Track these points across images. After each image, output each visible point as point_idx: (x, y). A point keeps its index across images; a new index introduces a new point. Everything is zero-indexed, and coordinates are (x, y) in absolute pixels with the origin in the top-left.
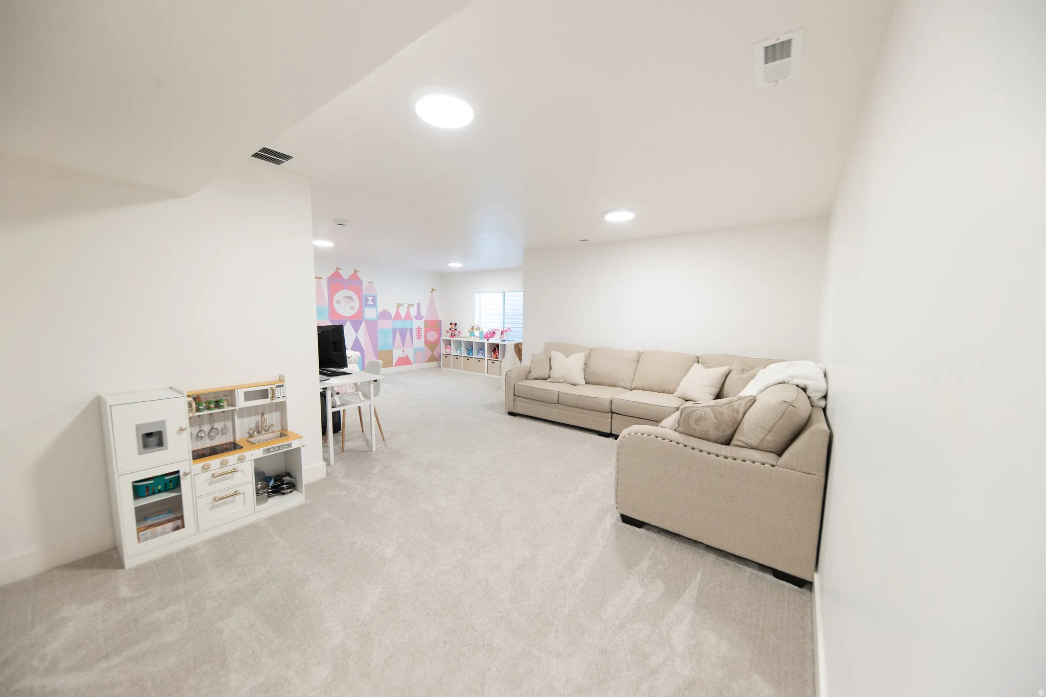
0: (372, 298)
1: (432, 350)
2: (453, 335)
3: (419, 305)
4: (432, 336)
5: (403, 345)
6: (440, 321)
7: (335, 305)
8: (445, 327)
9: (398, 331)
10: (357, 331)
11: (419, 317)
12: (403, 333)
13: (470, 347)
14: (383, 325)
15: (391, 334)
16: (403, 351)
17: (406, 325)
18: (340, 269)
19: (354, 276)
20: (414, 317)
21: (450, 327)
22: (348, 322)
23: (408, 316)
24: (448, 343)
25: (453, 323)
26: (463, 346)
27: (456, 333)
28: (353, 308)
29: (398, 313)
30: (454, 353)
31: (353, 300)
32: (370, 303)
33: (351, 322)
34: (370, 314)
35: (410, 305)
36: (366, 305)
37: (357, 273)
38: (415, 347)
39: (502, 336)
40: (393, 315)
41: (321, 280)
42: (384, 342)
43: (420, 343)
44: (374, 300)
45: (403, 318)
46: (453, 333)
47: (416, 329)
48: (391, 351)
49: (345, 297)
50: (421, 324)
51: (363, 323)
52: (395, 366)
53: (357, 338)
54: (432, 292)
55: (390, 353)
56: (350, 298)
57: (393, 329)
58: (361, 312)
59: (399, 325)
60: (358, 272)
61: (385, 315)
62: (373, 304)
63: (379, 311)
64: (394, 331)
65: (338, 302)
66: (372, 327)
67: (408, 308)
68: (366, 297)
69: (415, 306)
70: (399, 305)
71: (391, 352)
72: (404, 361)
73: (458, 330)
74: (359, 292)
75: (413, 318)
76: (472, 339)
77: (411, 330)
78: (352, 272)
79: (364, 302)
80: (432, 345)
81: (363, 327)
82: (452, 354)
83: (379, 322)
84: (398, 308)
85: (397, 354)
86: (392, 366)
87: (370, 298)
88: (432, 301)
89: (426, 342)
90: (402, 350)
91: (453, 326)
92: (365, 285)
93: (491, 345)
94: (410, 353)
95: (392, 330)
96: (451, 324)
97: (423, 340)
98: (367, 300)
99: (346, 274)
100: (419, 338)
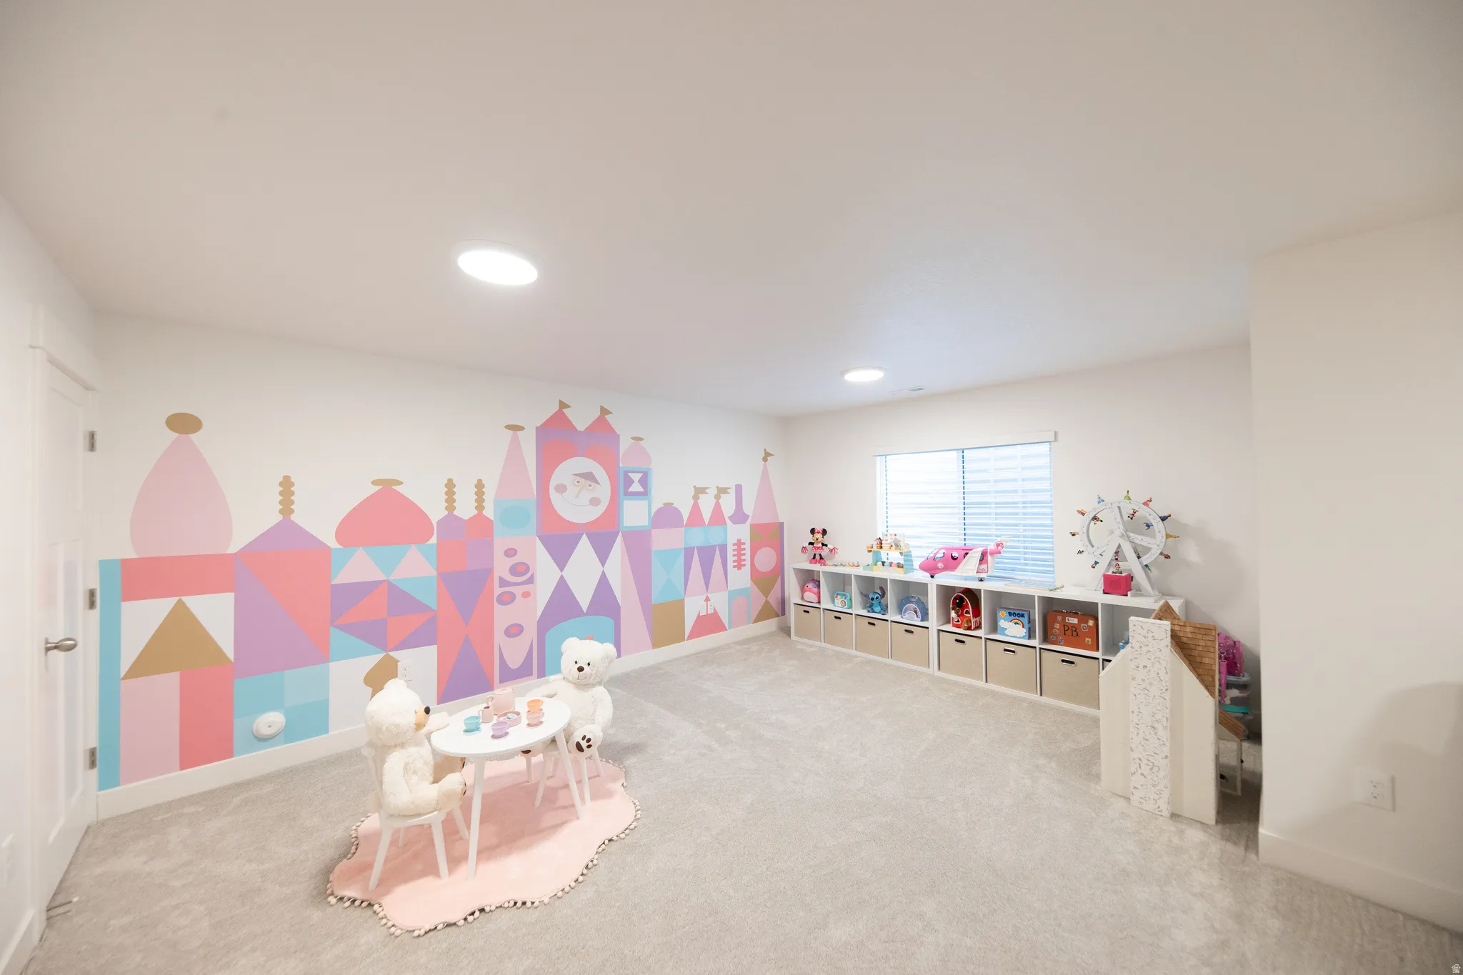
0: (640, 475)
1: (766, 591)
2: (818, 557)
3: (739, 489)
4: (766, 559)
5: (707, 587)
6: (782, 524)
7: (555, 497)
8: (796, 539)
9: (696, 552)
10: (603, 559)
11: (739, 517)
12: (707, 555)
13: (874, 593)
14: (666, 541)
15: (681, 560)
16: (707, 599)
17: (713, 536)
18: (567, 406)
19: (602, 424)
20: (730, 518)
21: (810, 538)
22: (584, 537)
23: (718, 518)
24: (809, 579)
25: (819, 528)
26: (854, 589)
27: (825, 552)
28: (595, 502)
29: (696, 510)
30: (826, 604)
31: (597, 482)
32: (636, 487)
33: (588, 536)
34: (635, 514)
35: (723, 491)
36: (627, 494)
37: (607, 417)
38: (732, 587)
39: (984, 566)
40: (685, 516)
41: (519, 433)
42: (665, 580)
43: (741, 579)
44: (644, 481)
45: (707, 522)
46: (818, 552)
47: (734, 544)
48: (682, 602)
49: (579, 475)
50: (742, 533)
51: (619, 539)
52: (691, 637)
53: (603, 576)
54: (765, 459)
55: (677, 608)
56: (589, 477)
57: (685, 549)
58: (613, 511)
59: (697, 537)
60: (610, 413)
61: (667, 517)
62: (642, 490)
63: (655, 508)
64: (689, 552)
65: (561, 489)
66: (639, 544)
67: (717, 497)
68: (626, 473)
69: (732, 492)
70: (700, 491)
71: (680, 605)
72: (709, 624)
73: (830, 546)
74: (610, 462)
75: (728, 521)
76: (879, 572)
77: (723, 548)
78: (598, 413)
79: (621, 487)
80: (768, 580)
81: (618, 548)
82: (823, 605)
83: (654, 532)
84: (696, 498)
85: (694, 608)
86: (683, 640)
87: (636, 477)
88: (765, 476)
89: (755, 574)
90: (704, 597)
91: (819, 536)
92: (625, 444)
93: (946, 591)
94: (720, 603)
95: (684, 551)
96: (813, 531)
97: (747, 570)
98: (629, 482)
99: (581, 419)
100: (739, 566)
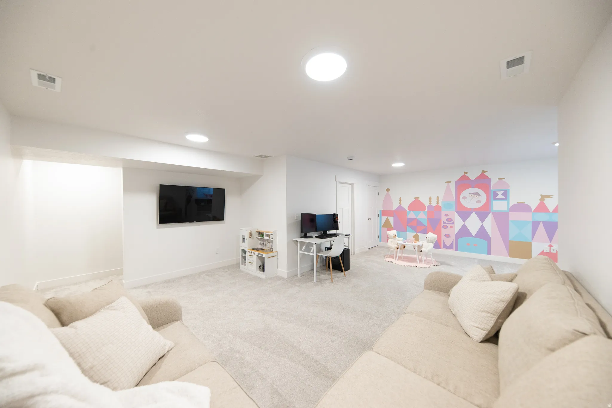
0: (503, 192)
5: (551, 240)
7: (462, 201)
9: (541, 223)
10: (482, 221)
12: (551, 225)
14: (519, 217)
15: (530, 226)
16: (550, 246)
18: (467, 173)
19: (482, 176)
22: (474, 213)
28: (479, 202)
29: (542, 205)
31: (479, 195)
32: (500, 196)
33: (476, 213)
34: (499, 206)
36: (496, 199)
37: (485, 173)
40: (533, 208)
41: (449, 183)
42: (518, 232)
44: (505, 194)
45: (551, 211)
48: (529, 244)
49: (471, 194)
51: (491, 214)
53: (482, 226)
56: (477, 194)
57: (533, 221)
58: (488, 205)
59: (542, 217)
61: (522, 207)
62: (504, 197)
63: (511, 204)
64: (536, 223)
65: (464, 198)
68: (494, 192)
70: (545, 197)
74: (486, 189)
78: (481, 173)
79: (492, 196)
81: (490, 217)
83: (511, 213)
84: (542, 200)
85: (538, 248)
87: (501, 193)
90: (549, 244)
92: (494, 181)
95: (531, 224)
98: (496, 194)
99: (473, 176)
